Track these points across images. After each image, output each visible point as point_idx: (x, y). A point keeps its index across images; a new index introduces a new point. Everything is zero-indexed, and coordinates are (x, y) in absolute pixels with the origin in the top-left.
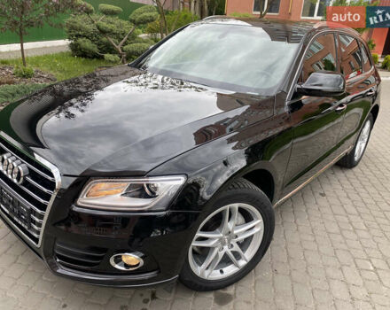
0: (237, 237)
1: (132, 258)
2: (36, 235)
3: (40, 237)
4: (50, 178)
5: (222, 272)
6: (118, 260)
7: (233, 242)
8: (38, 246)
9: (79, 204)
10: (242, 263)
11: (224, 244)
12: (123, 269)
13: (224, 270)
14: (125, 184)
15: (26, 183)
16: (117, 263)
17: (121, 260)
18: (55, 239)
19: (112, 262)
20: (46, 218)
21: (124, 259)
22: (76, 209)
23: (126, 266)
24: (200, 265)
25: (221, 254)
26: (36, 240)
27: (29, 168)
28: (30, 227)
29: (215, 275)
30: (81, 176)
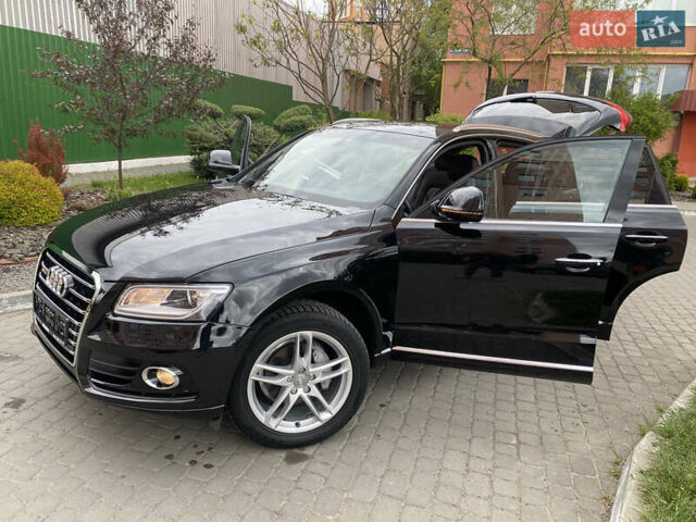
0: (315, 377)
1: (169, 376)
2: (72, 352)
3: (75, 354)
4: (91, 286)
5: (298, 425)
6: (152, 375)
7: (312, 385)
8: (73, 365)
9: (116, 311)
10: (325, 416)
11: (297, 385)
12: (154, 386)
13: (301, 422)
14: (167, 290)
15: (69, 296)
16: (149, 378)
17: (155, 376)
18: (90, 351)
19: (144, 376)
20: (81, 329)
21: (160, 376)
22: (111, 317)
23: (159, 384)
24: (266, 410)
25: (293, 399)
26: (71, 358)
27: (74, 280)
28: (68, 344)
29: (288, 427)
30: (120, 281)
